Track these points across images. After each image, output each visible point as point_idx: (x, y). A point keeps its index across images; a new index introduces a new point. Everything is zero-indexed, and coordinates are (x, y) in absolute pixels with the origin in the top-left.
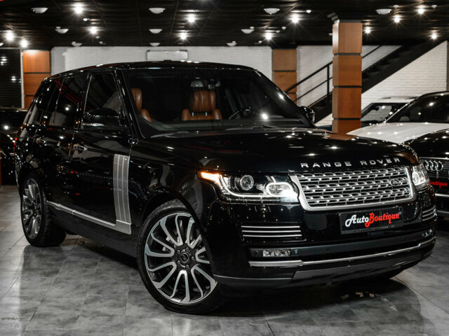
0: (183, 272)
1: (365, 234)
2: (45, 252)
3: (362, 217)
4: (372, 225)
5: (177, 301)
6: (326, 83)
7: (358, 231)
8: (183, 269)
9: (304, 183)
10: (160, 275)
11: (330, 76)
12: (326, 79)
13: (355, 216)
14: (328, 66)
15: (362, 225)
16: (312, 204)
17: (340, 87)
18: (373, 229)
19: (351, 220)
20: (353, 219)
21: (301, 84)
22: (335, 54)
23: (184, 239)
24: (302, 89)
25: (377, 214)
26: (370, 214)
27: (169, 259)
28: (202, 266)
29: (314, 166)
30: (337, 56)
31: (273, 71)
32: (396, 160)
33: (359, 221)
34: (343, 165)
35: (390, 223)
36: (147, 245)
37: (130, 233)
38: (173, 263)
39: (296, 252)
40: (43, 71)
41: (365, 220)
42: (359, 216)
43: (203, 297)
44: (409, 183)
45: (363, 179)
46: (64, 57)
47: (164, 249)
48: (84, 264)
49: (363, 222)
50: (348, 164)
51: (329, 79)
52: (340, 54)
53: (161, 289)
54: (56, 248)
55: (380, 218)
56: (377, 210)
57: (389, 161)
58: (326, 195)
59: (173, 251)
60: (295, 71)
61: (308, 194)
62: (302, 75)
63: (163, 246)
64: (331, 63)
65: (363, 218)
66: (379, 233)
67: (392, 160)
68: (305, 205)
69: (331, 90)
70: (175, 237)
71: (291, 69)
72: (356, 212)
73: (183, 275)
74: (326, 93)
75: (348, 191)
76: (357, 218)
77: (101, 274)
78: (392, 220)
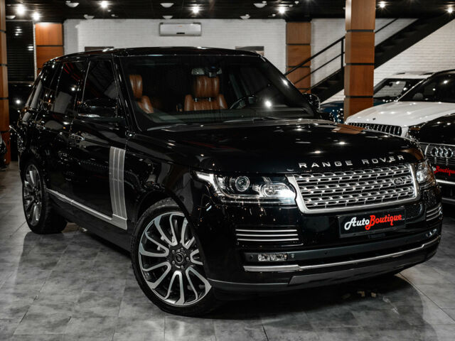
0: (178, 273)
1: (365, 237)
2: (45, 240)
3: (362, 219)
4: (372, 228)
5: (172, 302)
6: (340, 57)
7: (357, 234)
8: (178, 269)
9: (301, 184)
10: (155, 275)
11: (344, 51)
12: (340, 53)
13: (355, 218)
14: (342, 40)
15: (363, 228)
16: (310, 206)
17: (352, 64)
18: (374, 231)
19: (350, 223)
20: (353, 222)
21: (316, 58)
22: (348, 31)
23: (179, 239)
24: (316, 63)
25: (378, 216)
26: (371, 216)
27: (164, 259)
28: (197, 267)
29: (313, 166)
30: (350, 33)
31: (287, 44)
32: (400, 158)
33: (359, 224)
34: (344, 164)
35: (392, 224)
36: (141, 245)
37: (126, 228)
38: (167, 264)
39: (293, 257)
40: (56, 44)
41: (365, 222)
42: (359, 219)
43: (197, 300)
44: (413, 181)
45: (365, 179)
46: (76, 29)
47: (158, 249)
48: (84, 255)
49: (363, 224)
50: (349, 164)
51: (343, 53)
52: (353, 31)
53: (155, 289)
54: (58, 235)
55: (381, 220)
56: (379, 212)
57: (392, 159)
58: (325, 197)
59: (167, 251)
60: (309, 44)
61: (306, 196)
62: (316, 48)
63: (157, 246)
64: (344, 37)
65: (364, 220)
66: (380, 235)
67: (396, 158)
68: (302, 207)
69: (345, 64)
70: (170, 237)
71: (306, 42)
72: (355, 214)
73: (177, 276)
74: (339, 67)
75: (349, 192)
76: (357, 220)
77: (99, 266)
78: (394, 222)
